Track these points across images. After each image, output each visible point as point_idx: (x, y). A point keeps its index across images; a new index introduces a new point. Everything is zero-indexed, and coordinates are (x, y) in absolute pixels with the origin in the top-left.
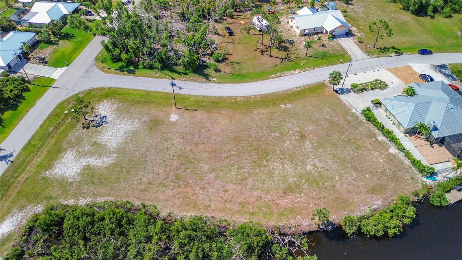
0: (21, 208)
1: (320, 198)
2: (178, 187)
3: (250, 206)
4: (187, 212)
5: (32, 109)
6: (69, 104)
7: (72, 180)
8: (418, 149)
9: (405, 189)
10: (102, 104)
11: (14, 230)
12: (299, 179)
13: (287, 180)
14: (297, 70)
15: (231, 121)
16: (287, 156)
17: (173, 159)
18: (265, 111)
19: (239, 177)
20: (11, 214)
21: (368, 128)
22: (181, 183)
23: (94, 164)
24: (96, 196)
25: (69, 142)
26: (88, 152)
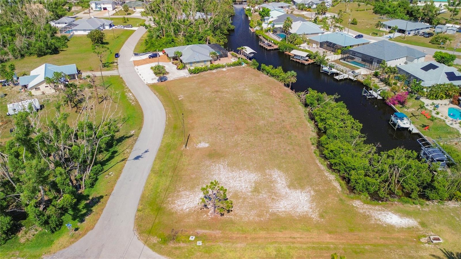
1: (269, 87)
2: (287, 131)
3: (289, 104)
7: (312, 192)
10: (180, 208)
11: (390, 211)
12: (258, 92)
13: (261, 95)
14: (127, 94)
15: (203, 117)
16: (239, 96)
18: (187, 104)
19: (266, 109)
20: (378, 222)
22: (283, 130)
23: (284, 183)
24: (320, 170)
25: (259, 216)
26: (269, 192)
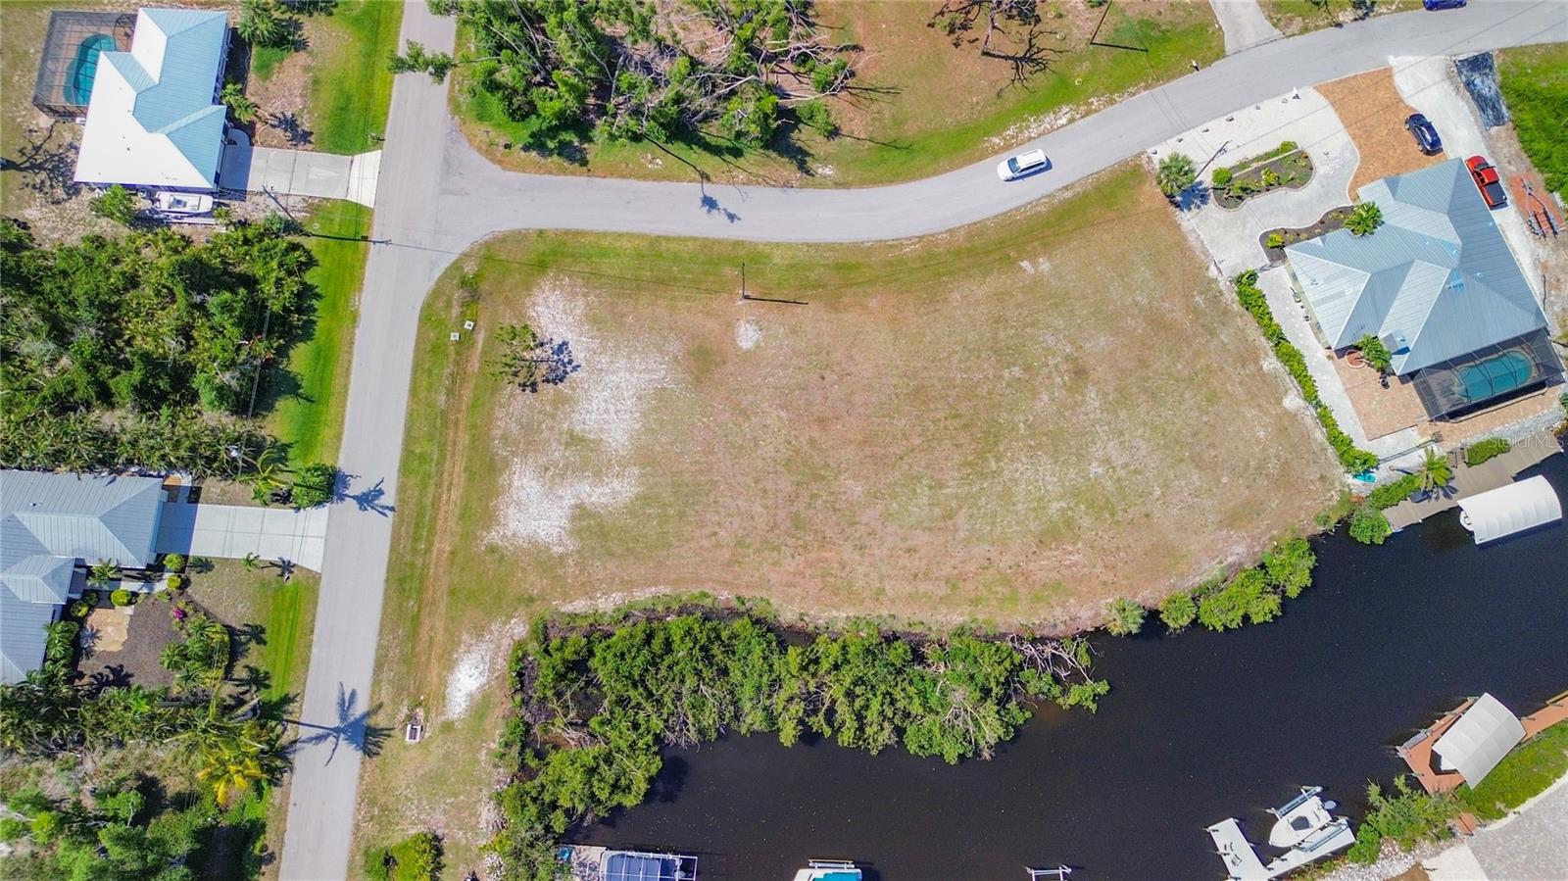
0: (479, 631)
1: (1118, 548)
2: (805, 547)
3: (970, 585)
4: (838, 610)
5: (357, 331)
6: (449, 304)
7: (561, 549)
8: (1350, 397)
9: (1301, 508)
10: (540, 300)
11: (489, 683)
12: (1072, 505)
13: (1044, 508)
14: (1065, 109)
15: (896, 332)
16: (1044, 438)
17: (776, 472)
18: (983, 288)
19: (937, 511)
20: (463, 648)
21: (1243, 331)
22: (808, 538)
23: (593, 499)
24: (629, 585)
25: (505, 437)
26: (566, 466)
